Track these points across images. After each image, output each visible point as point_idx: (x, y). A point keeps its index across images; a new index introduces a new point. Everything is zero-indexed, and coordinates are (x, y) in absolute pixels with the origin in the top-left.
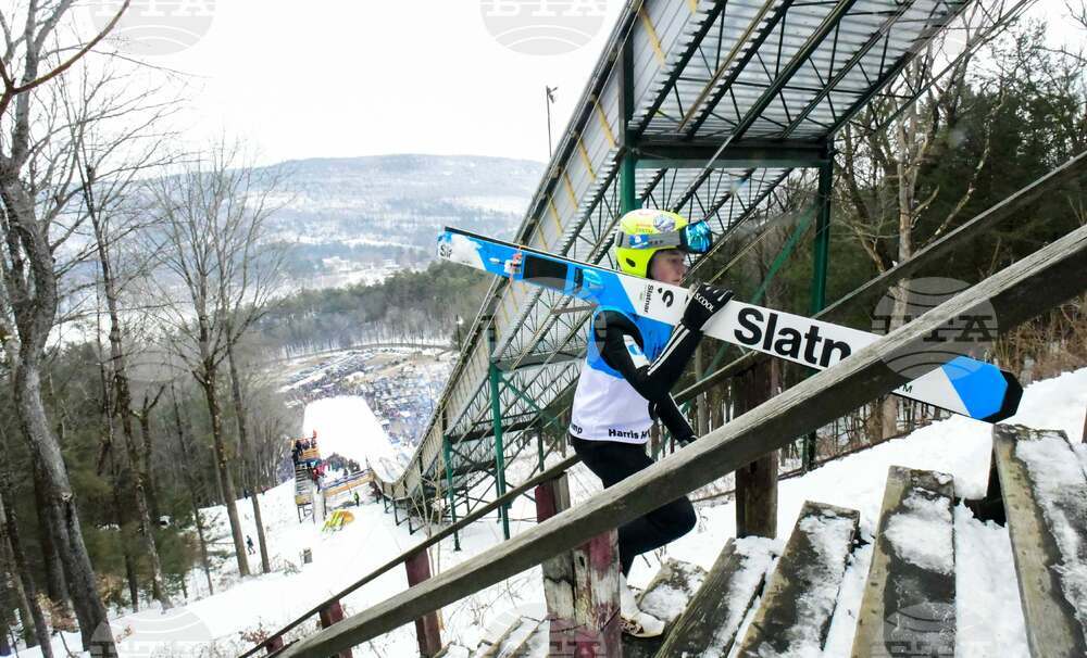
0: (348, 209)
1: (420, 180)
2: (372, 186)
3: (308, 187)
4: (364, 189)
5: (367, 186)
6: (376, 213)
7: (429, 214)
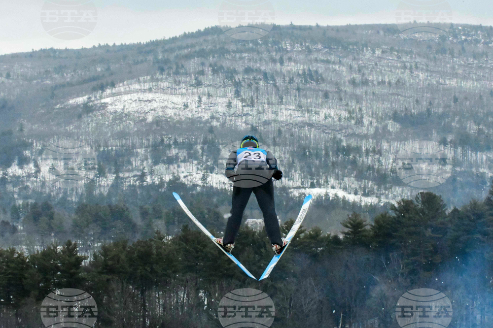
0: (311, 125)
1: (465, 78)
2: (365, 83)
3: (238, 78)
4: (349, 89)
5: (353, 82)
6: (366, 137)
7: (477, 148)
